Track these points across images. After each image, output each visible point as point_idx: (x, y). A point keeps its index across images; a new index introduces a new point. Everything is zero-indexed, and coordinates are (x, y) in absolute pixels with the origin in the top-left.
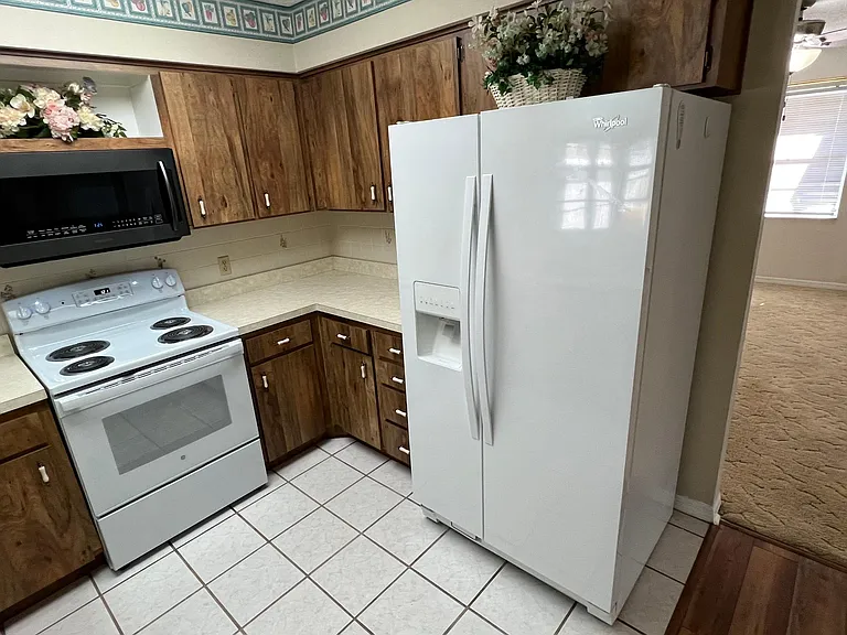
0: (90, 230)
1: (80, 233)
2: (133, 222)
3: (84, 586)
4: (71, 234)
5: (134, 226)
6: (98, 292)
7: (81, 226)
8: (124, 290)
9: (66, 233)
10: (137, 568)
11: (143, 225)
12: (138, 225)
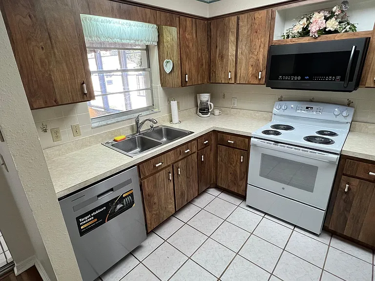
0: (303, 79)
1: (297, 80)
2: (323, 78)
3: (239, 200)
4: (294, 80)
5: (323, 80)
6: (307, 108)
7: (299, 77)
8: (318, 110)
9: (292, 79)
10: (251, 210)
11: (328, 81)
12: (325, 80)
